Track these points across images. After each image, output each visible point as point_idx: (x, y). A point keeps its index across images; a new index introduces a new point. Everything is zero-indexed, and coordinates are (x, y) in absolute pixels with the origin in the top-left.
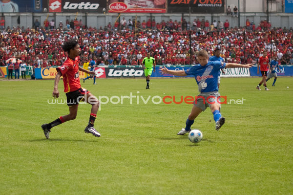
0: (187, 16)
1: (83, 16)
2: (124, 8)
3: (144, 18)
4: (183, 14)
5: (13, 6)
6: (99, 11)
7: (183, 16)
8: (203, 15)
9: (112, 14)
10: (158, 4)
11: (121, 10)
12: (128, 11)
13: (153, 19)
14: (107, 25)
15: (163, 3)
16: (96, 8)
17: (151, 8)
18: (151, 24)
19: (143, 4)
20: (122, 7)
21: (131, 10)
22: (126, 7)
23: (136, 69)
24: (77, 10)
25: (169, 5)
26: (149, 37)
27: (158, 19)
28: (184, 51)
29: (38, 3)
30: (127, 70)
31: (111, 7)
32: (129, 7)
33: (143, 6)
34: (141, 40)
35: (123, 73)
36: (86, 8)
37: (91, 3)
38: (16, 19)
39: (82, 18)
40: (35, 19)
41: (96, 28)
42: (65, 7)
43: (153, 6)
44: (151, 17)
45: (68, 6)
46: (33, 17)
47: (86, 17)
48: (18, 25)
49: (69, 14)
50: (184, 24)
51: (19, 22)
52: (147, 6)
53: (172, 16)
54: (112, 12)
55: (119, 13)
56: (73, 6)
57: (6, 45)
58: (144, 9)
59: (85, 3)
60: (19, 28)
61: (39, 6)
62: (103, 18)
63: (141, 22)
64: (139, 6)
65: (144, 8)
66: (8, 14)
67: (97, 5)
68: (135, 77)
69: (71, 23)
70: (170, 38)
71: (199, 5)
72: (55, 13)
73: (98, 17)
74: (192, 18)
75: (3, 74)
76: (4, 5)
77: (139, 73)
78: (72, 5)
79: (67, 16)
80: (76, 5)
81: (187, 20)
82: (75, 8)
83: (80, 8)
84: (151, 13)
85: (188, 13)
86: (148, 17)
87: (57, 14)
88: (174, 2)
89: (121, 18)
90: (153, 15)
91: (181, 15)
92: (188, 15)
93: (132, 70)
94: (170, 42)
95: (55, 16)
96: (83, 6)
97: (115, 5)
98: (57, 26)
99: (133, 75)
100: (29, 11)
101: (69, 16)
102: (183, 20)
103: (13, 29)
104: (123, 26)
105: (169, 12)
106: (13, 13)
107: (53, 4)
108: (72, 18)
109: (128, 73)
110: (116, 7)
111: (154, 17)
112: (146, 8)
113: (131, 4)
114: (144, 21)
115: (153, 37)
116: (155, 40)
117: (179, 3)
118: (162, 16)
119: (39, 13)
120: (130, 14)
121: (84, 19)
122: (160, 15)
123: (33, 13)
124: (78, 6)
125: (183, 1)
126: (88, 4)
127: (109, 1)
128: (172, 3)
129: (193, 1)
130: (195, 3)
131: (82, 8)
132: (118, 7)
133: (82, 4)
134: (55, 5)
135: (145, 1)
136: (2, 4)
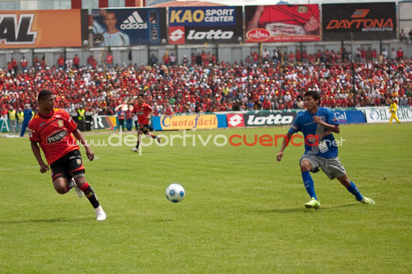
0: (349, 44)
1: (213, 48)
2: (266, 35)
3: (292, 48)
4: (342, 42)
5: (122, 38)
6: (234, 40)
7: (343, 45)
8: (369, 42)
9: (250, 45)
10: (309, 30)
11: (262, 38)
12: (272, 40)
13: (303, 49)
14: (244, 60)
15: (316, 28)
16: (230, 37)
17: (301, 35)
18: (301, 56)
19: (290, 30)
20: (263, 35)
21: (275, 39)
22: (269, 34)
23: (283, 115)
24: (205, 41)
25: (325, 30)
26: (299, 72)
27: (311, 50)
28: (345, 89)
29: (154, 33)
30: (271, 117)
32: (272, 34)
33: (290, 32)
34: (289, 77)
35: (266, 120)
36: (216, 37)
37: (223, 31)
38: (126, 55)
39: (211, 51)
40: (151, 53)
41: (230, 63)
42: (190, 37)
43: (303, 32)
44: (301, 46)
45: (193, 36)
46: (149, 51)
47: (217, 49)
48: (129, 62)
49: (195, 46)
50: (344, 55)
51: (130, 57)
52: (295, 32)
53: (328, 45)
54: (250, 42)
55: (260, 43)
56: (200, 36)
57: (115, 88)
58: (291, 37)
59: (215, 31)
60: (130, 66)
61: (156, 36)
62: (239, 50)
63: (288, 53)
64: (285, 33)
65: (291, 35)
66: (116, 49)
67: (231, 34)
68: (282, 125)
69: (197, 57)
71: (363, 30)
72: (176, 46)
73: (232, 48)
74: (355, 47)
75: (112, 126)
76: (110, 37)
77: (287, 120)
78: (198, 33)
79: (192, 49)
80: (204, 34)
81: (348, 49)
82: (202, 37)
83: (209, 37)
84: (301, 41)
85: (349, 39)
86: (297, 46)
87: (179, 47)
88: (331, 26)
90: (304, 44)
91: (339, 43)
92: (350, 42)
93: (279, 117)
94: (327, 78)
95: (176, 49)
96: (213, 35)
97: (254, 32)
98: (180, 61)
99: (279, 122)
100: (143, 44)
101: (195, 49)
102: (343, 49)
103: (122, 68)
104: (265, 59)
105: (324, 39)
106: (123, 46)
107: (173, 34)
108: (199, 51)
109: (273, 120)
110: (256, 36)
111: (305, 46)
112: (295, 35)
113: (274, 31)
114: (291, 52)
115: (304, 72)
116: (307, 76)
117: (337, 28)
118: (315, 46)
119: (156, 45)
120: (273, 44)
121: (215, 52)
122: (313, 43)
123: (148, 46)
124: (207, 35)
125: (342, 25)
126: (219, 32)
127: (246, 27)
128: (328, 27)
129: (355, 24)
130: (358, 26)
131: (211, 38)
132: (258, 35)
133: (212, 32)
134: (176, 35)
135: (292, 26)
136: (109, 35)
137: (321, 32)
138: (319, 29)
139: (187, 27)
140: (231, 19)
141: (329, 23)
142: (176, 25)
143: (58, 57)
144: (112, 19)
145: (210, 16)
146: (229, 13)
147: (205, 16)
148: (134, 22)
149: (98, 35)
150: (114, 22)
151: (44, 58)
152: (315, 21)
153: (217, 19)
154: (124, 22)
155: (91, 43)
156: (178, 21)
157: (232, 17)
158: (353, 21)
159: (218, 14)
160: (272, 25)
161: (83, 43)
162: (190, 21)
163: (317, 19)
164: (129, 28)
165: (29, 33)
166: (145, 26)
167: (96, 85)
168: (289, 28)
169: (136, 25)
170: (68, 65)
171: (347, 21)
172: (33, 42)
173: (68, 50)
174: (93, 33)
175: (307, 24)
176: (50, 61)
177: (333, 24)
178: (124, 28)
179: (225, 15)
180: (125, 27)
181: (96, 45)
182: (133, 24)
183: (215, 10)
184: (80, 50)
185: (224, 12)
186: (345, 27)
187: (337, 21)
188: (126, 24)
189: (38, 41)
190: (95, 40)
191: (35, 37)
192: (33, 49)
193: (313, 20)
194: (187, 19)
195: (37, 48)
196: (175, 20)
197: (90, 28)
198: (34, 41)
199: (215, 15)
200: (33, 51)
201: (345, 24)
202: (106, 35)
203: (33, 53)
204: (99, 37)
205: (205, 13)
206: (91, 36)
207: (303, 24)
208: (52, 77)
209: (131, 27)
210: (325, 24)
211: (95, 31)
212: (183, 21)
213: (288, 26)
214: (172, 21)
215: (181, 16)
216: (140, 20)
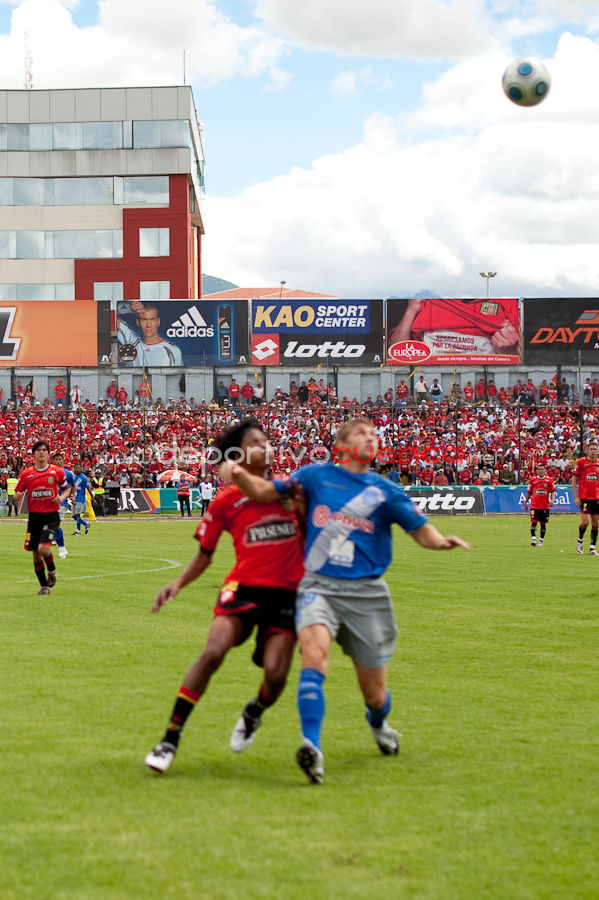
0: (570, 372)
1: (329, 374)
2: (424, 353)
3: (469, 378)
4: (559, 367)
5: (169, 352)
6: (365, 361)
7: (559, 372)
9: (395, 369)
10: (500, 344)
11: (416, 357)
12: (433, 363)
13: (489, 378)
14: (382, 395)
15: (513, 343)
16: (358, 354)
17: (485, 353)
19: (466, 344)
20: (418, 352)
21: (439, 359)
22: (428, 351)
24: (315, 361)
25: (528, 346)
26: (482, 420)
27: (503, 380)
28: (565, 451)
29: (227, 344)
30: (437, 497)
31: (392, 353)
32: (434, 351)
33: (466, 349)
34: (464, 427)
35: (428, 503)
36: (335, 354)
37: (347, 344)
38: (175, 382)
40: (219, 380)
41: (359, 401)
42: (288, 353)
43: (489, 348)
44: (485, 373)
45: (294, 351)
46: (216, 376)
47: (335, 375)
48: (181, 395)
49: (296, 370)
50: (561, 390)
51: (182, 388)
52: (476, 348)
54: (394, 364)
55: (412, 367)
56: (306, 351)
59: (334, 343)
60: (183, 401)
61: (229, 350)
62: (375, 378)
63: (462, 387)
64: (457, 350)
65: (469, 353)
66: (158, 371)
67: (361, 349)
68: (455, 512)
69: (301, 388)
70: (531, 424)
71: (597, 345)
72: (264, 368)
73: (362, 374)
74: (581, 377)
75: (153, 506)
76: (148, 350)
77: (464, 503)
78: (303, 347)
79: (292, 374)
80: (313, 348)
82: (310, 354)
83: (323, 354)
84: (485, 365)
85: (575, 363)
86: (477, 373)
87: (269, 370)
88: (540, 338)
89: (417, 376)
90: (490, 370)
91: (554, 369)
92: (573, 369)
93: (450, 497)
94: (533, 431)
95: (264, 374)
96: (329, 351)
97: (402, 347)
98: (270, 396)
99: (451, 507)
100: (208, 364)
101: (298, 374)
103: (169, 405)
104: (422, 396)
105: (527, 363)
106: (171, 367)
107: (259, 347)
108: (304, 378)
109: (439, 503)
110: (405, 353)
112: (474, 353)
113: (438, 346)
114: (469, 383)
115: (491, 418)
116: (495, 426)
117: (551, 341)
118: (511, 373)
119: (228, 366)
120: (436, 369)
121: (332, 380)
122: (507, 369)
123: (214, 368)
124: (318, 350)
125: (560, 336)
126: (340, 345)
127: (389, 338)
128: (534, 341)
129: (583, 335)
130: (587, 340)
131: (326, 355)
132: (410, 351)
133: (327, 345)
134: (265, 349)
135: (471, 337)
136: (145, 347)
137: (521, 350)
138: (517, 342)
139: (284, 336)
140: (362, 322)
141: (536, 332)
142: (264, 332)
143: (54, 384)
144: (152, 319)
145: (324, 317)
146: (358, 311)
147: (316, 317)
148: (192, 324)
149: (127, 346)
150: (155, 324)
151: (31, 384)
152: (511, 328)
153: (337, 323)
154: (173, 325)
155: (115, 359)
156: (269, 324)
157: (364, 320)
158: (579, 330)
159: (339, 314)
160: (435, 334)
161: (100, 359)
162: (290, 324)
163: (516, 324)
164: (182, 335)
165: (6, 340)
166: (210, 333)
167: (123, 435)
168: (465, 340)
169: (195, 330)
170: (74, 399)
171: (568, 330)
172: (13, 357)
173: (73, 372)
174: (119, 343)
175: (497, 334)
176: (42, 390)
177: (544, 335)
178: (174, 335)
179: (352, 316)
180: (175, 333)
181: (122, 365)
182: (189, 328)
183: (334, 308)
184: (96, 372)
185: (350, 311)
186: (564, 340)
187: (550, 330)
188: (177, 328)
189: (21, 354)
190: (121, 355)
191: (16, 348)
192: (13, 369)
193: (507, 328)
194: (284, 321)
195: (19, 368)
196: (263, 323)
197: (113, 334)
198: (14, 354)
199: (334, 315)
200: (13, 372)
201: (563, 335)
202: (141, 348)
203: (13, 377)
204: (130, 350)
205: (316, 311)
206: (115, 347)
207: (489, 335)
208: (45, 418)
209: (185, 333)
210: (528, 335)
211: (120, 338)
212: (276, 324)
213: (462, 336)
214: (258, 324)
215: (274, 315)
216: (201, 322)
